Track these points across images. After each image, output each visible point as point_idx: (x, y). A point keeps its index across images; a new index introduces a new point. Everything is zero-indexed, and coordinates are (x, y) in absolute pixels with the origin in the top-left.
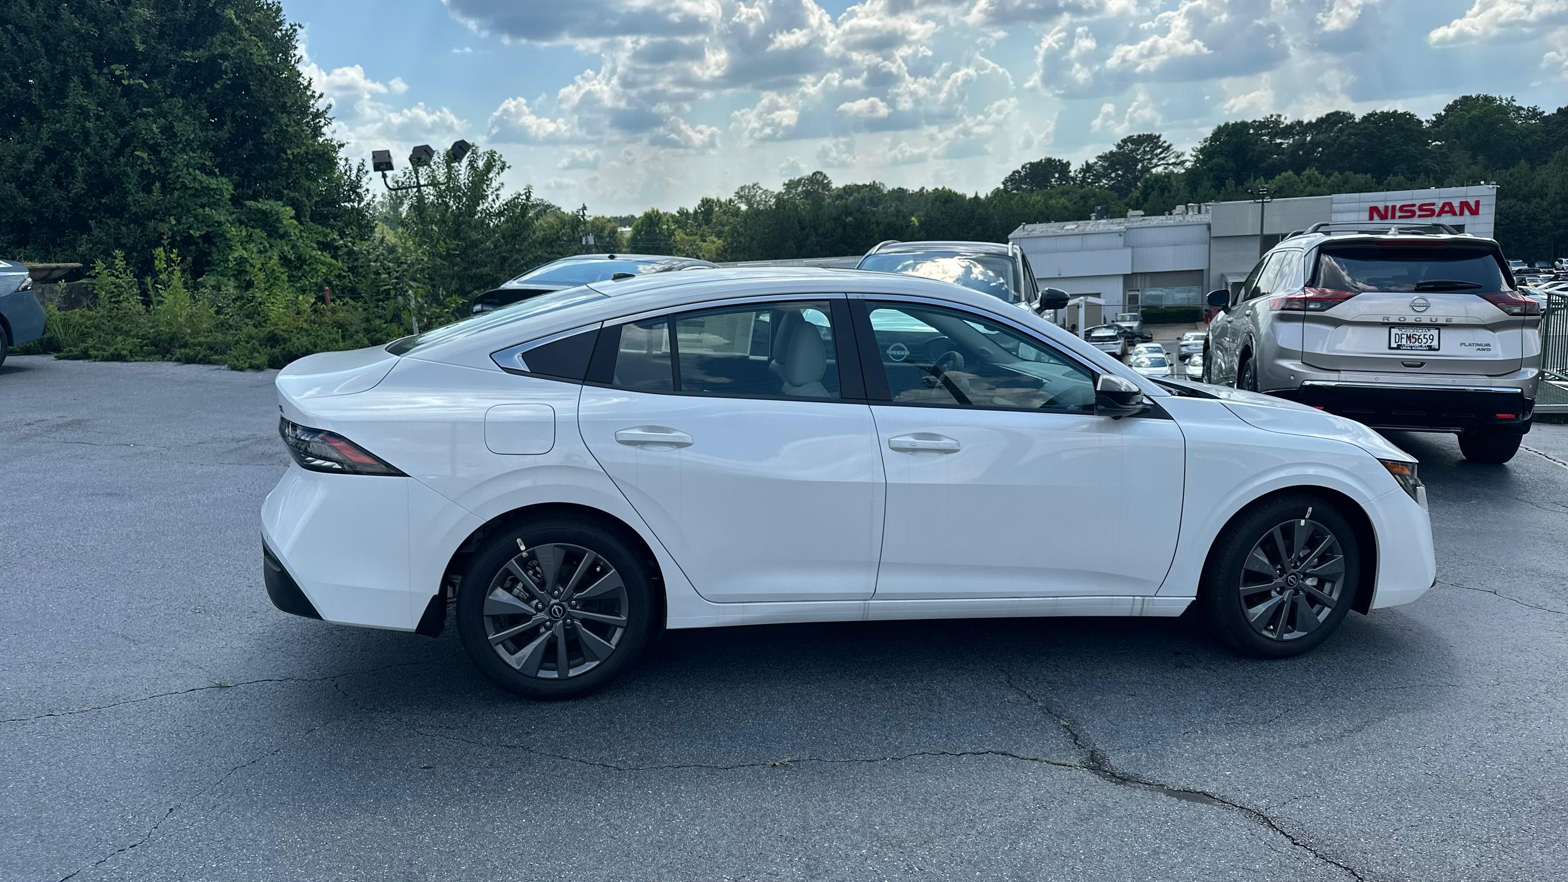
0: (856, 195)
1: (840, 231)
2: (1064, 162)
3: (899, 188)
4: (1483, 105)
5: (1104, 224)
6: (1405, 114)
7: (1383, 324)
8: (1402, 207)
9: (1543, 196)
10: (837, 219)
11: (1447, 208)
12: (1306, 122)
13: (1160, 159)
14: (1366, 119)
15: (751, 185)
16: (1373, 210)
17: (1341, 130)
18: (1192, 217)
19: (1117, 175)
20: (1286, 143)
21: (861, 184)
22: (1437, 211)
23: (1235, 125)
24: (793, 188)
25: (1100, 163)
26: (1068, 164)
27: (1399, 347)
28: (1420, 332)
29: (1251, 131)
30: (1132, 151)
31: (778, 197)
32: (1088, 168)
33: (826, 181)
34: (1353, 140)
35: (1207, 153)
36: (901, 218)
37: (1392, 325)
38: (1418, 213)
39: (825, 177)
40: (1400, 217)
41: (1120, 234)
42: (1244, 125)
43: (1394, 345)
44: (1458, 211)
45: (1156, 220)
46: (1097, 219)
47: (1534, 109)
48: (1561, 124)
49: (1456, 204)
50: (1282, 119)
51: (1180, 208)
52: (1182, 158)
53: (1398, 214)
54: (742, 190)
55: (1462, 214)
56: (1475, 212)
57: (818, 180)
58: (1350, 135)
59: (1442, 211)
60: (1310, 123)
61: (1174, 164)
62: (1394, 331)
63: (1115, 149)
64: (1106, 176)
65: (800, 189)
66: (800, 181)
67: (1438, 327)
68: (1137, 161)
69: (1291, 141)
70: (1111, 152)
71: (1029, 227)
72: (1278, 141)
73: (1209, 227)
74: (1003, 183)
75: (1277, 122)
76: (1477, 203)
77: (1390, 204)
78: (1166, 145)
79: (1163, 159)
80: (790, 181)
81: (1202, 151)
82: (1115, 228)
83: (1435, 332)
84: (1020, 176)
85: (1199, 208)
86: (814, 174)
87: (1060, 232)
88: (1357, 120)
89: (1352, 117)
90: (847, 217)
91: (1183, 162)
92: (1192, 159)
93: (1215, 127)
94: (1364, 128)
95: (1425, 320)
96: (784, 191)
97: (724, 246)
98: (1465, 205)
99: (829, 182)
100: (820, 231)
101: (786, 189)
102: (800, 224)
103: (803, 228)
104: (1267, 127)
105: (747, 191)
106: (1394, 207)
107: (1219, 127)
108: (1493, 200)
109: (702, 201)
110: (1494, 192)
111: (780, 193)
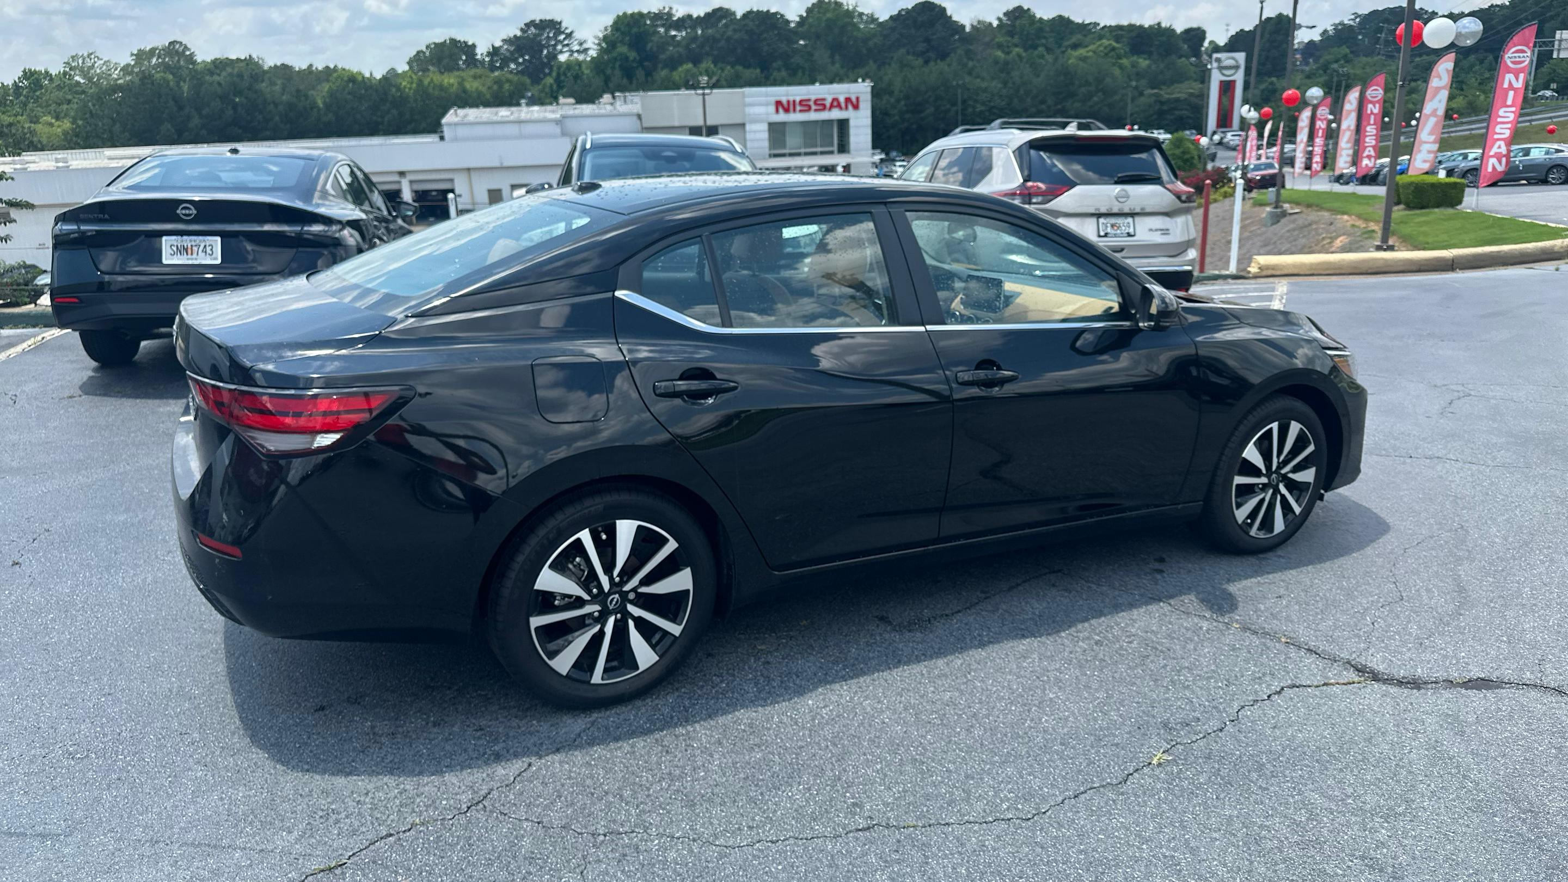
0: (229, 70)
1: (230, 112)
2: (470, 43)
3: (283, 64)
4: (835, 10)
5: (536, 111)
6: (776, 13)
7: (1092, 215)
8: (801, 101)
9: (891, 93)
10: (223, 98)
11: (835, 104)
12: (695, 16)
13: (564, 46)
14: (747, 15)
15: (86, 55)
16: (778, 104)
17: (726, 26)
18: (621, 107)
19: (524, 60)
20: (679, 35)
21: (234, 57)
22: (828, 105)
23: (633, 15)
24: (144, 60)
25: (505, 47)
26: (474, 46)
27: (1106, 235)
28: (1120, 221)
29: (648, 22)
30: (536, 36)
31: (126, 69)
32: (494, 52)
33: (188, 53)
34: (737, 36)
35: (609, 42)
36: (303, 99)
37: (1099, 215)
38: (814, 107)
39: (186, 48)
40: (801, 111)
41: (557, 122)
42: (641, 15)
43: (1102, 233)
44: (843, 105)
45: (586, 109)
46: (528, 105)
47: (872, 15)
48: (893, 29)
49: (842, 100)
50: (674, 12)
51: (607, 97)
52: (585, 46)
53: (798, 108)
54: (73, 61)
55: (847, 108)
56: (856, 107)
57: (177, 51)
58: (735, 31)
59: (832, 106)
60: (699, 17)
61: (578, 51)
62: (1102, 220)
63: (519, 33)
64: (515, 61)
65: (154, 61)
66: (153, 51)
67: (1132, 215)
68: (542, 47)
69: (684, 33)
70: (515, 36)
71: (461, 112)
72: (673, 33)
73: (639, 117)
74: (408, 63)
75: (670, 15)
76: (858, 99)
77: (791, 99)
78: (567, 31)
79: (567, 45)
80: (140, 50)
81: (605, 38)
82: (552, 116)
83: (1130, 220)
84: (425, 57)
85: (625, 97)
86: (170, 43)
87: (495, 118)
88: (738, 17)
89: (734, 14)
90: (235, 95)
91: (586, 50)
92: (595, 47)
93: (615, 16)
94: (745, 25)
95: (1126, 210)
96: (133, 63)
97: (73, 130)
98: (848, 100)
99: (192, 54)
100: (204, 112)
101: (136, 60)
102: (176, 102)
103: (181, 108)
104: (661, 18)
105: (80, 61)
106: (794, 101)
107: (618, 17)
108: (869, 97)
109: (24, 71)
110: (869, 89)
111: (128, 65)
